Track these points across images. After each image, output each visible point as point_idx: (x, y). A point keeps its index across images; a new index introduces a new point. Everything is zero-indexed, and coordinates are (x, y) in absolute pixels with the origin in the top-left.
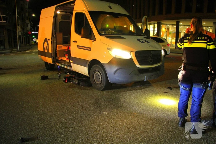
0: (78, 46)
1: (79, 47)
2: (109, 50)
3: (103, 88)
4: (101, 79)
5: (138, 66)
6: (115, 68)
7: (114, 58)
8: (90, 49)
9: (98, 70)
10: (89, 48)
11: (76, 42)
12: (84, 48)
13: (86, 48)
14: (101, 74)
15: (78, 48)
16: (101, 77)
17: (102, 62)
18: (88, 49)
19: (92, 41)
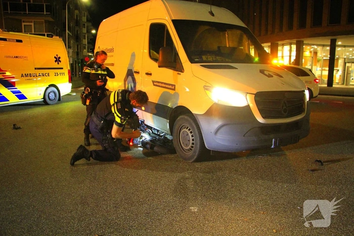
0: (153, 82)
1: (155, 83)
2: (207, 89)
3: (195, 157)
4: (191, 141)
5: (260, 119)
6: (217, 123)
7: (215, 104)
8: (173, 87)
9: (187, 125)
10: (172, 85)
11: (151, 74)
12: (163, 85)
13: (167, 86)
14: (191, 132)
15: (154, 85)
16: (191, 138)
17: (194, 111)
18: (170, 87)
19: (178, 74)
